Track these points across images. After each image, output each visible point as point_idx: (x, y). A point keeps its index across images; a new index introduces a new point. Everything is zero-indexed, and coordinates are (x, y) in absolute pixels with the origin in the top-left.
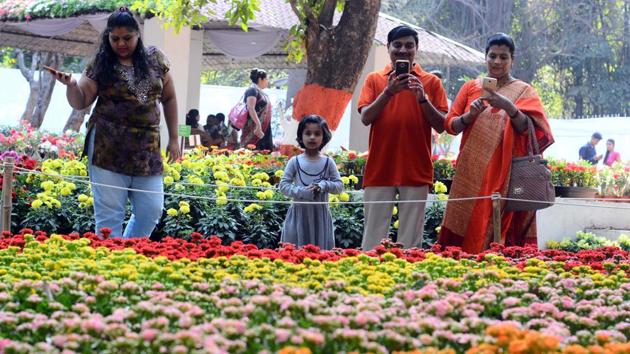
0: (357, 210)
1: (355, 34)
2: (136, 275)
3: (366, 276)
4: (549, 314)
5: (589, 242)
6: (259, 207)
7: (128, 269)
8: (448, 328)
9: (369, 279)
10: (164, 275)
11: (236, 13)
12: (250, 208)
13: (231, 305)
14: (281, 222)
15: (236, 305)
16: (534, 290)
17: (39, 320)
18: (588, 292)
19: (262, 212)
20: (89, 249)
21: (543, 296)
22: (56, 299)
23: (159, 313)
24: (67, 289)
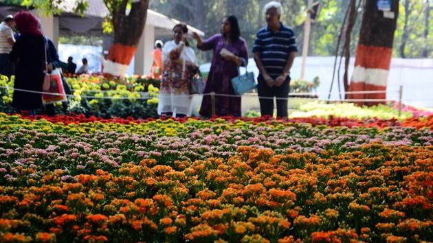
0: (144, 102)
1: (138, 19)
2: (52, 130)
3: (163, 129)
4: (257, 142)
5: (253, 115)
6: (97, 101)
7: (46, 128)
8: (215, 149)
9: (165, 130)
10: (65, 130)
11: (78, 8)
12: (92, 102)
13: (108, 142)
14: (107, 108)
15: (110, 142)
16: (245, 133)
17: (10, 151)
18: (270, 133)
19: (98, 104)
20: (22, 120)
21: (250, 135)
22: (14, 142)
23: (73, 146)
24: (18, 137)
